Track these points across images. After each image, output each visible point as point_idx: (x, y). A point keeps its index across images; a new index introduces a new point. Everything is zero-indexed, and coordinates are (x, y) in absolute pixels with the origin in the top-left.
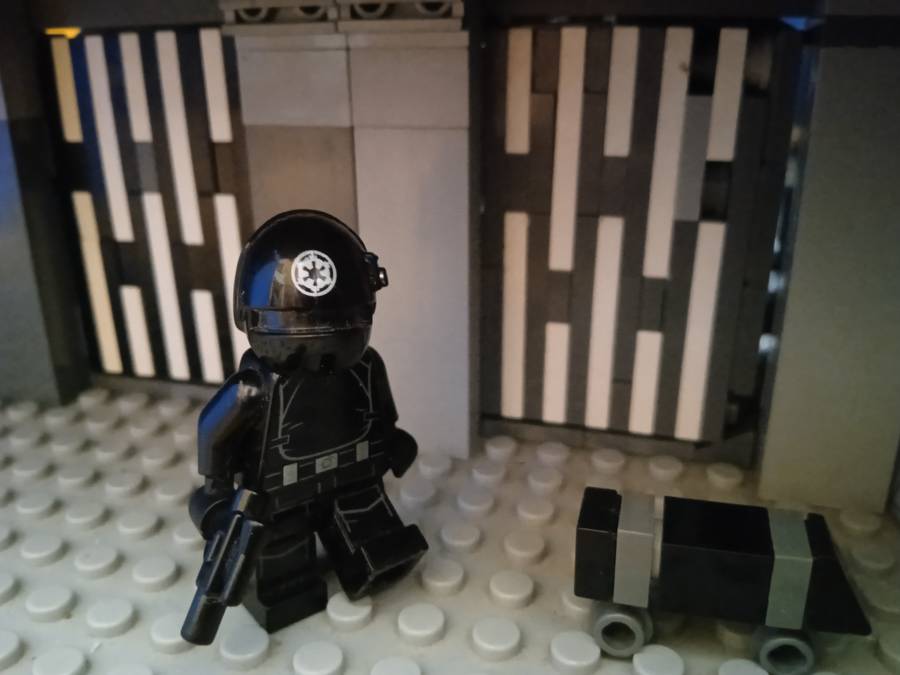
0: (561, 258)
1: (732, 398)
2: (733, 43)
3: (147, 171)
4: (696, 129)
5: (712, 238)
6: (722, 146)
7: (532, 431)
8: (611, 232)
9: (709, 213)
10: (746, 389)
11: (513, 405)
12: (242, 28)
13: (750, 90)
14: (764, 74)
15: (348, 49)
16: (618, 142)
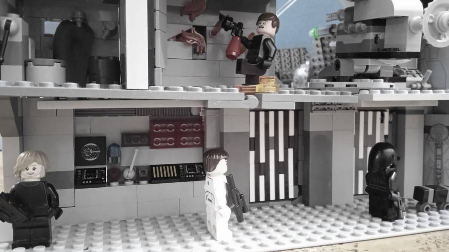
0: (361, 156)
2: (387, 114)
3: (272, 144)
4: (382, 129)
6: (386, 132)
7: (357, 197)
13: (390, 123)
15: (333, 116)
16: (370, 132)
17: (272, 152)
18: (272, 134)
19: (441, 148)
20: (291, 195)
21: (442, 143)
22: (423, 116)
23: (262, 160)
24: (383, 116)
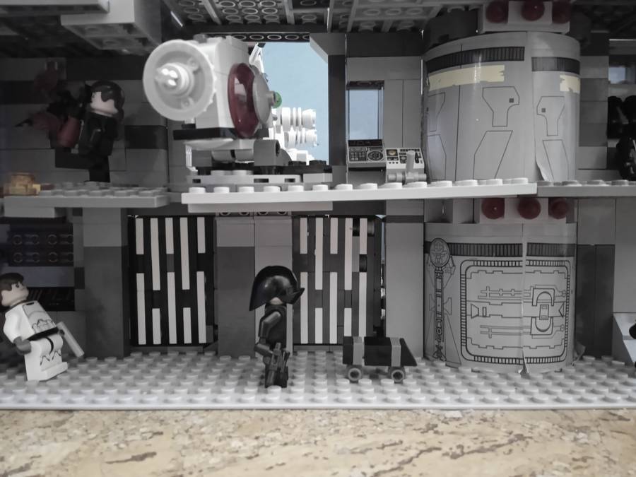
0: (319, 285)
1: (375, 328)
2: (364, 222)
3: (170, 264)
4: (356, 246)
5: (363, 276)
6: (363, 250)
7: (312, 348)
8: (334, 276)
9: (362, 270)
10: (378, 325)
11: (304, 339)
12: (220, 218)
13: (369, 235)
14: (372, 230)
16: (334, 250)
17: (171, 277)
18: (170, 250)
19: (441, 278)
20: (202, 339)
21: (442, 270)
22: (421, 225)
23: (156, 286)
24: (356, 223)
